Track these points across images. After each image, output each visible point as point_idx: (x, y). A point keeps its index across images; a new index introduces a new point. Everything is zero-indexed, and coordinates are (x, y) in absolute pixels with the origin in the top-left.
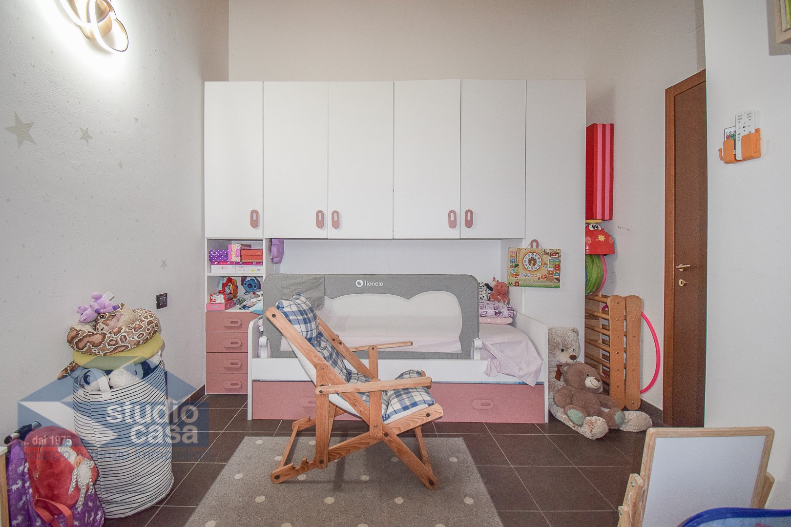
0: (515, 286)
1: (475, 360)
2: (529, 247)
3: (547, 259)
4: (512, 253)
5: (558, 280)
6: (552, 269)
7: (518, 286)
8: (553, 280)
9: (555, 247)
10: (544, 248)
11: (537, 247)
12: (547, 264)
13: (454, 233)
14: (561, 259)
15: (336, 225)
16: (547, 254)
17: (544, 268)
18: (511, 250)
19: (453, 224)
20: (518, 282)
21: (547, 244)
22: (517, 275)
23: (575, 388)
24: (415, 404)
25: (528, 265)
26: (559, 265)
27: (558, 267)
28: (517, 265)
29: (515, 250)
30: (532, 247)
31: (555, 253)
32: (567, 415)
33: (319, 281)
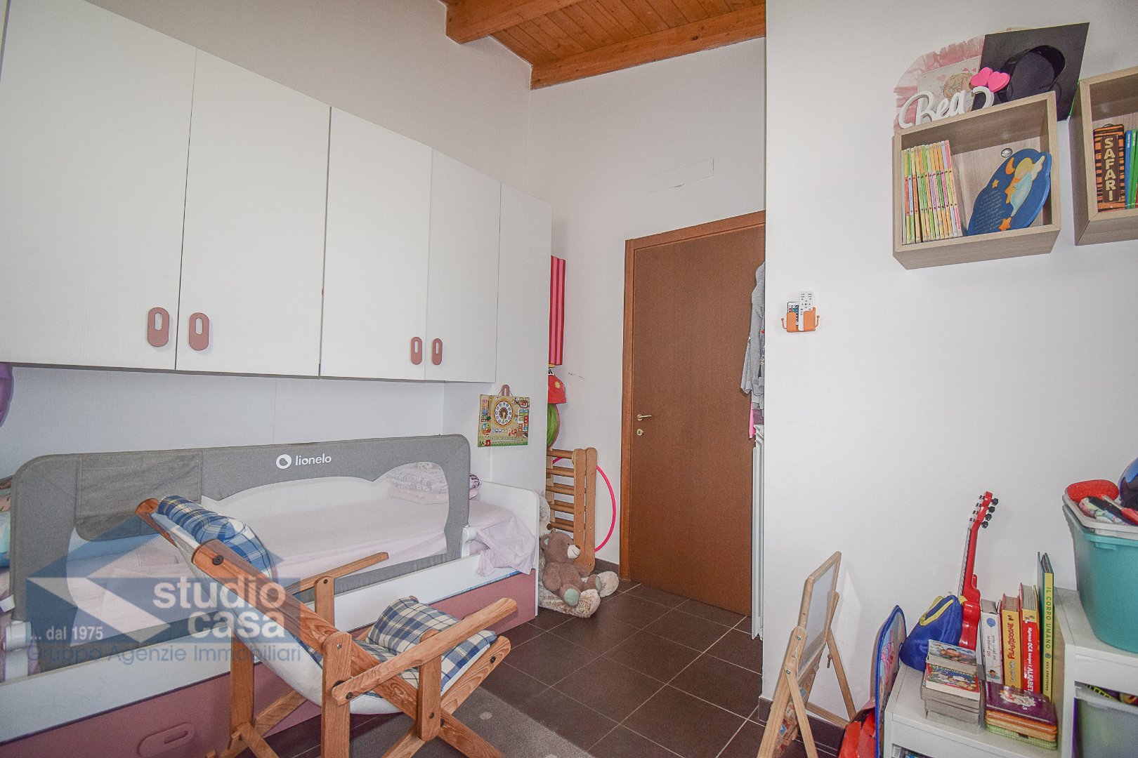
0: (486, 445)
1: (464, 558)
2: (500, 394)
3: (517, 409)
4: (484, 401)
5: (526, 435)
6: (522, 422)
7: (489, 445)
8: (521, 436)
9: (524, 396)
10: (515, 395)
11: (508, 395)
12: (517, 416)
13: (416, 372)
14: (530, 409)
15: (200, 342)
16: (517, 403)
17: (514, 420)
18: (483, 398)
19: (416, 358)
20: (489, 441)
21: (517, 392)
22: (489, 431)
23: (559, 563)
24: (474, 650)
25: (500, 418)
26: (528, 417)
27: (526, 419)
28: (489, 419)
29: (487, 399)
30: (503, 394)
31: (525, 402)
32: (562, 599)
33: (187, 465)
